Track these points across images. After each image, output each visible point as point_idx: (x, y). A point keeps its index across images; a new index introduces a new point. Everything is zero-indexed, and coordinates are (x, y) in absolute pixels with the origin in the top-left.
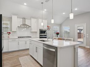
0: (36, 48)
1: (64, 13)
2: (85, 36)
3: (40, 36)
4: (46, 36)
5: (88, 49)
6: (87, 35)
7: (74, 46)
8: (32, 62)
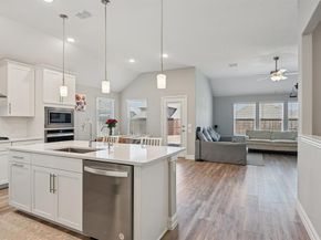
0: (52, 176)
1: (132, 61)
2: (185, 129)
3: (49, 132)
4: (72, 131)
5: (191, 161)
6: (190, 125)
7: (169, 158)
8: (33, 230)
